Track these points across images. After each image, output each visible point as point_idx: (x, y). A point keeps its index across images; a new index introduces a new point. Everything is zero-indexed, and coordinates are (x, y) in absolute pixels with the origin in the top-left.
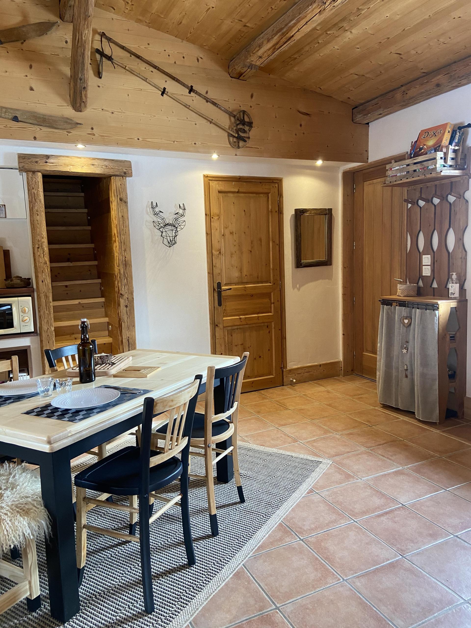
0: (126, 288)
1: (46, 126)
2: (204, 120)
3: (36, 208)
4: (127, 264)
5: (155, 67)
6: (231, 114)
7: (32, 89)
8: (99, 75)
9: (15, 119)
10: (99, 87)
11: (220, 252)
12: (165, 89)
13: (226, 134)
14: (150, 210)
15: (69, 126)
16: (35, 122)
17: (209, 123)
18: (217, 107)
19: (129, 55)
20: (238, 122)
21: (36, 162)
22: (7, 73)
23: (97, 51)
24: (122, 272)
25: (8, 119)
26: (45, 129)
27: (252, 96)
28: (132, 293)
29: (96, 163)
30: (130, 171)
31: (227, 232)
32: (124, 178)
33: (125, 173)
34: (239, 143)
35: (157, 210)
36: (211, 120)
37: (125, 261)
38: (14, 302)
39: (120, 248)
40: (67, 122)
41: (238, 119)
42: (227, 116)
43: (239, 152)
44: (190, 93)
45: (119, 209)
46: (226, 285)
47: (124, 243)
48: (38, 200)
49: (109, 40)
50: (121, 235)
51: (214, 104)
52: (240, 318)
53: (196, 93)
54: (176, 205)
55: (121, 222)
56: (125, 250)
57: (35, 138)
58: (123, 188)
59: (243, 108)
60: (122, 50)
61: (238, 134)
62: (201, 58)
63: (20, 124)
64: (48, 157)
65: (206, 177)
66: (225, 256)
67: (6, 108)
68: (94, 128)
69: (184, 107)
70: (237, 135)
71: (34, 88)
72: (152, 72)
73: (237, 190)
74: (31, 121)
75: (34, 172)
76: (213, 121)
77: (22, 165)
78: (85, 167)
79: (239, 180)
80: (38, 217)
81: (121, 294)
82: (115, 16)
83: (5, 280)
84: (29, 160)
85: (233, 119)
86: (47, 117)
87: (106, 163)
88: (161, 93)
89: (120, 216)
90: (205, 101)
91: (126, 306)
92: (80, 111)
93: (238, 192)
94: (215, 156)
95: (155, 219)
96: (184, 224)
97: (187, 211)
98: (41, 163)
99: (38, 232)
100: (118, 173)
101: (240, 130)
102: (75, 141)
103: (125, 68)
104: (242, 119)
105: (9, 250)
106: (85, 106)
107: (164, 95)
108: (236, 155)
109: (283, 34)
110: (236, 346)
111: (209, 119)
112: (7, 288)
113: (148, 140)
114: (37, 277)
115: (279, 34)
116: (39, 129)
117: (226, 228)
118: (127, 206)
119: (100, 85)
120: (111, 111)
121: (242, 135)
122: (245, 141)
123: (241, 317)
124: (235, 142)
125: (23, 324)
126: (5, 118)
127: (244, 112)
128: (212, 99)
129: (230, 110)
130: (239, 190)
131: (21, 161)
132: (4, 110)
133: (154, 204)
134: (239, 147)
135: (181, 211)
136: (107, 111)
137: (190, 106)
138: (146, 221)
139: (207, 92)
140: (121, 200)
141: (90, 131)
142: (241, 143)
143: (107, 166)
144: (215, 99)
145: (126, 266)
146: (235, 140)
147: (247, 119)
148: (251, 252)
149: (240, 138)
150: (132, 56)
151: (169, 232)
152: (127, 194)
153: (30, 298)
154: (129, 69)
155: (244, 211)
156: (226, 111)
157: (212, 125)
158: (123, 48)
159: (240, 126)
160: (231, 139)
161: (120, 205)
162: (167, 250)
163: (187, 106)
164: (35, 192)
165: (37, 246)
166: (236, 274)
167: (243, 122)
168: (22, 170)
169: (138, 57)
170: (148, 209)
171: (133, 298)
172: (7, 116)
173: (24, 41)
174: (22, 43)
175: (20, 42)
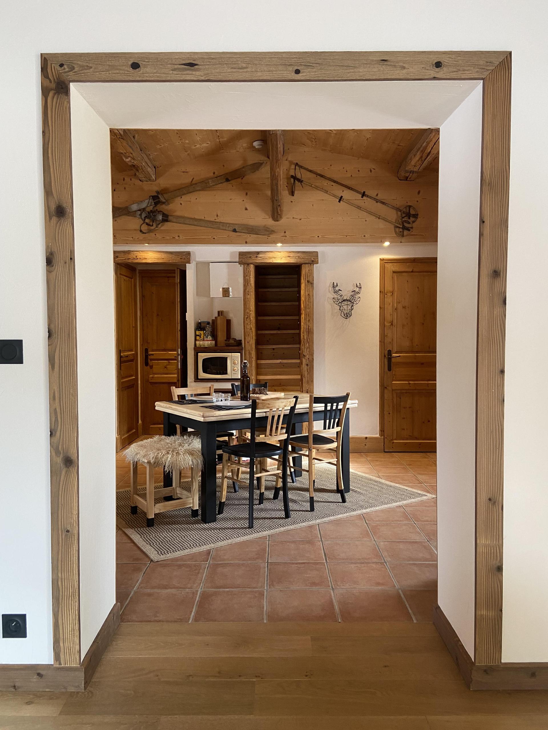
0: (308, 350)
1: (253, 234)
2: (374, 216)
3: (248, 289)
4: (310, 332)
5: (335, 182)
6: (398, 209)
7: (246, 209)
8: (292, 194)
9: (235, 231)
11: (392, 324)
12: (342, 197)
13: (393, 226)
14: (331, 289)
15: (268, 233)
16: (246, 231)
17: (378, 219)
18: (385, 205)
19: (315, 176)
20: (404, 215)
21: (250, 257)
22: (232, 200)
23: (292, 176)
24: (305, 338)
25: (230, 231)
26: (253, 236)
27: (419, 193)
28: (312, 355)
29: (291, 255)
30: (317, 260)
31: (400, 307)
32: (312, 265)
33: (313, 261)
34: (403, 232)
35: (337, 289)
36: (379, 216)
37: (308, 328)
38: (229, 355)
39: (305, 319)
40: (266, 230)
41: (404, 213)
42: (394, 212)
43: (403, 240)
44: (362, 197)
45: (306, 289)
46: (396, 352)
47: (309, 315)
48: (249, 284)
49: (301, 167)
50: (307, 309)
51: (383, 203)
52: (409, 384)
53: (368, 196)
54: (354, 284)
55: (307, 299)
56: (309, 321)
57: (246, 243)
58: (311, 273)
59: (409, 204)
60: (310, 173)
61: (403, 225)
62: (374, 169)
63: (238, 234)
64: (258, 253)
65: (381, 259)
66: (397, 327)
67: (229, 224)
68: (286, 232)
69: (356, 209)
70: (401, 227)
71: (248, 208)
72: (332, 185)
73: (411, 270)
74: (244, 231)
75: (248, 264)
76: (381, 217)
77: (241, 260)
78: (283, 259)
80: (249, 296)
81: (304, 355)
82: (307, 149)
83: (225, 340)
84: (246, 256)
85: (399, 213)
86: (254, 228)
87: (299, 255)
88: (338, 200)
89: (307, 294)
90: (375, 202)
91: (307, 365)
92: (278, 221)
93: (412, 272)
94: (387, 244)
95: (336, 296)
96: (359, 300)
97: (362, 289)
98: (253, 257)
99: (248, 307)
100: (307, 262)
101: (405, 221)
102: (275, 242)
103: (311, 186)
104: (408, 212)
105: (230, 320)
106: (281, 217)
107: (341, 201)
108: (401, 242)
109: (422, 151)
110: (405, 408)
111: (377, 216)
112: (227, 346)
113: (325, 236)
114: (245, 339)
115: (419, 152)
116: (249, 236)
117: (399, 303)
118: (313, 286)
119: (293, 201)
120: (299, 218)
121: (406, 225)
122: (409, 230)
123: (410, 382)
124: (401, 232)
125: (233, 372)
126: (228, 230)
127: (410, 207)
128: (381, 199)
129: (398, 206)
130: (413, 270)
131: (241, 257)
132: (228, 225)
133: (335, 284)
134: (403, 236)
135: (357, 290)
136: (297, 219)
137: (361, 207)
138: (328, 298)
139: (377, 195)
140: (308, 282)
141: (283, 234)
142: (406, 232)
143: (299, 257)
144: (383, 199)
145: (309, 333)
146: (401, 230)
147: (412, 212)
148: (423, 324)
149: (404, 228)
150: (318, 176)
151: (346, 307)
152: (313, 277)
153: (239, 354)
154: (314, 186)
155: (418, 288)
156: (393, 207)
157: (380, 220)
158: (311, 171)
159: (405, 219)
160: (397, 229)
161: (307, 286)
162: (344, 321)
163: (359, 208)
164: (248, 279)
165: (246, 317)
166: (406, 343)
167: (409, 215)
168: (240, 263)
169: (322, 176)
170: (330, 288)
171: (313, 359)
172: (229, 229)
173: (244, 177)
174: (242, 179)
175: (241, 178)
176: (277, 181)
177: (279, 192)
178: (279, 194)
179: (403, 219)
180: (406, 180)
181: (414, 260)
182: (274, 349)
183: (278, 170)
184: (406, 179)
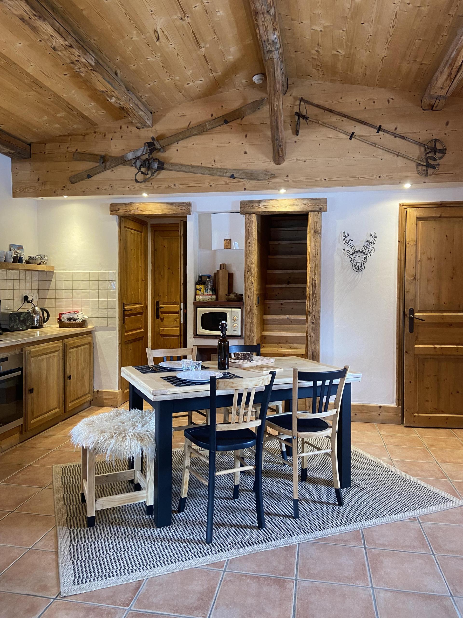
0: (314, 307)
1: (252, 179)
2: (391, 154)
3: (249, 241)
4: (316, 286)
5: (345, 116)
6: (421, 144)
7: (245, 153)
8: (297, 133)
9: (232, 177)
10: (296, 142)
11: (415, 278)
12: (353, 133)
13: (414, 164)
14: (341, 239)
15: (267, 177)
16: (245, 177)
17: (396, 156)
18: (406, 140)
19: (323, 111)
20: (428, 151)
21: (252, 206)
22: (230, 144)
23: (297, 113)
24: (311, 293)
25: (228, 177)
26: (252, 181)
27: (447, 124)
28: (319, 312)
29: (297, 203)
30: (325, 207)
31: (424, 258)
32: (319, 213)
33: (321, 209)
34: (427, 170)
35: (348, 239)
36: (397, 153)
37: (315, 283)
38: (229, 311)
39: (311, 272)
40: (265, 174)
41: (429, 148)
42: (417, 147)
43: (427, 179)
44: (378, 132)
45: (313, 240)
46: (419, 311)
47: (315, 268)
48: (251, 235)
49: (307, 102)
50: (313, 261)
51: (403, 138)
52: (435, 348)
53: (384, 131)
54: (368, 233)
55: (314, 251)
56: (315, 274)
57: (245, 189)
58: (318, 221)
59: (435, 137)
60: (317, 108)
61: (427, 162)
62: (392, 99)
63: (236, 180)
64: (260, 201)
65: (400, 205)
66: (420, 283)
67: (227, 169)
68: (289, 176)
69: (371, 146)
70: (425, 164)
71: (247, 152)
72: (343, 121)
73: (439, 215)
74: (242, 177)
75: (250, 214)
76: (400, 154)
77: (242, 209)
78: (288, 207)
79: (441, 205)
80: (250, 248)
81: (309, 312)
82: (313, 82)
83: (226, 295)
84: (247, 205)
85: (423, 149)
86: (253, 172)
87: (305, 202)
88: (349, 137)
89: (313, 245)
90: (393, 137)
91: (313, 323)
92: (279, 164)
93: (440, 217)
94: (407, 186)
95: (346, 247)
96: (373, 251)
97: (377, 239)
98: (256, 206)
99: (249, 259)
100: (314, 209)
101: (430, 158)
102: (277, 187)
103: (318, 123)
104: (434, 147)
105: (232, 273)
106: (283, 160)
107: (352, 138)
108: (425, 183)
109: (451, 65)
110: (429, 376)
111: (395, 153)
112: (228, 301)
113: (333, 179)
114: (245, 293)
115: (447, 66)
116: (248, 182)
117: (424, 254)
118: (320, 237)
119: (296, 141)
120: (304, 160)
121: (430, 161)
122: (434, 168)
123: (436, 346)
124: (424, 170)
125: (233, 329)
126: (226, 177)
127: (436, 140)
128: (400, 133)
129: (421, 141)
130: (441, 215)
131: (242, 206)
132: (225, 171)
133: (346, 234)
134: (427, 175)
135: (371, 239)
136: (301, 160)
137: (376, 144)
138: (338, 249)
139: (396, 129)
140: (315, 231)
141: (285, 178)
142: (430, 171)
143: (305, 205)
144: (404, 133)
145: (315, 288)
146: (424, 168)
147: (439, 146)
148: (452, 278)
149: (428, 166)
150: (326, 111)
151: (358, 259)
152: (321, 226)
153: (240, 309)
154: (321, 123)
155: (447, 236)
156: (416, 142)
157: (399, 157)
158: (318, 106)
159: (430, 155)
160: (420, 168)
161: (314, 236)
162: (355, 275)
163: (373, 144)
164: (250, 229)
165: (247, 270)
166: (432, 301)
167: (434, 150)
168: (242, 213)
169: (330, 111)
170: (340, 238)
171: (319, 316)
172: (227, 175)
173: (243, 117)
174: (242, 119)
175: (240, 119)
176: (277, 117)
177: (280, 130)
178: (280, 133)
179: (428, 155)
180: (432, 110)
181: (441, 204)
182: (282, 304)
183: (277, 103)
184: (432, 107)
